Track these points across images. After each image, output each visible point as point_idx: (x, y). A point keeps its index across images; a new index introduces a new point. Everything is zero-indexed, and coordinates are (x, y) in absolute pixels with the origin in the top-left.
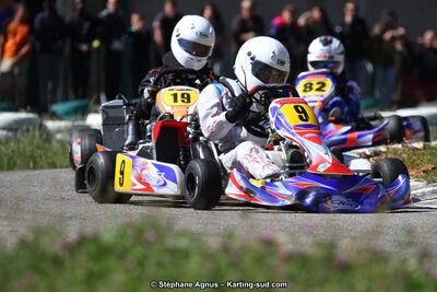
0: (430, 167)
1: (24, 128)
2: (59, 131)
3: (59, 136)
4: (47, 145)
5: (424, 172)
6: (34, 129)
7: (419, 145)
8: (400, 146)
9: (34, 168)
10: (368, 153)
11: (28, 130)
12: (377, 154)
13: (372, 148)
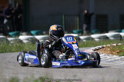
0: (119, 51)
1: (2, 40)
2: (12, 41)
3: (12, 42)
4: (8, 45)
5: (117, 53)
6: (5, 40)
7: (115, 45)
8: (109, 45)
9: (5, 52)
10: (101, 47)
11: (3, 41)
12: (103, 47)
13: (102, 46)
